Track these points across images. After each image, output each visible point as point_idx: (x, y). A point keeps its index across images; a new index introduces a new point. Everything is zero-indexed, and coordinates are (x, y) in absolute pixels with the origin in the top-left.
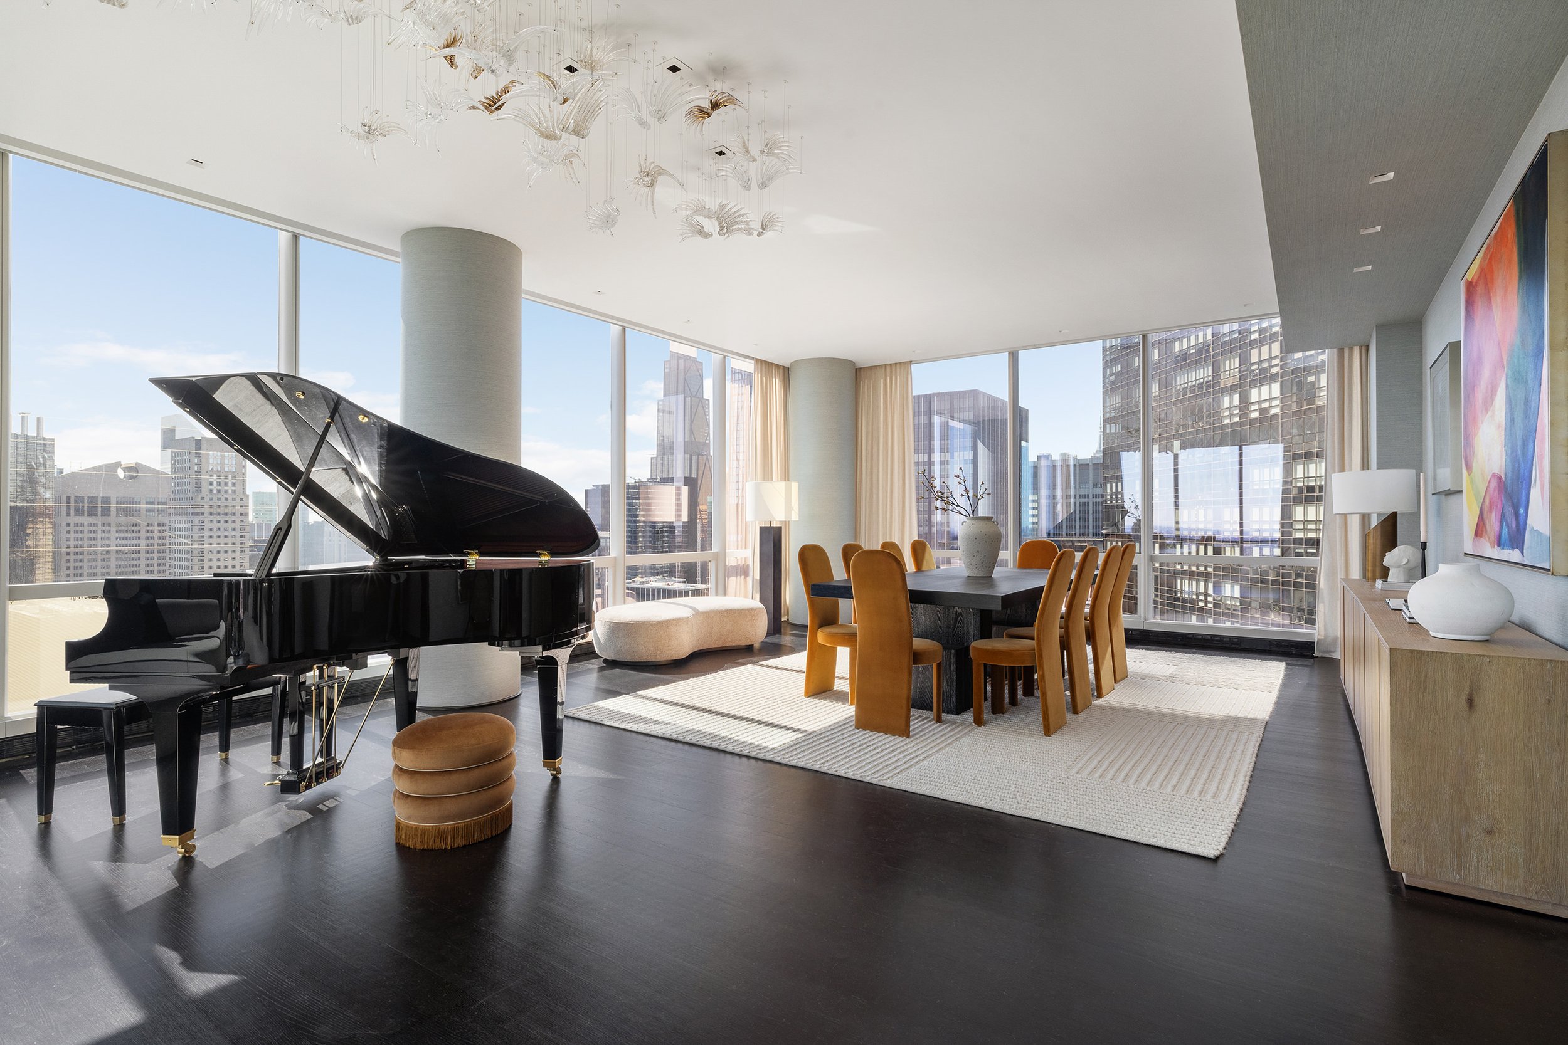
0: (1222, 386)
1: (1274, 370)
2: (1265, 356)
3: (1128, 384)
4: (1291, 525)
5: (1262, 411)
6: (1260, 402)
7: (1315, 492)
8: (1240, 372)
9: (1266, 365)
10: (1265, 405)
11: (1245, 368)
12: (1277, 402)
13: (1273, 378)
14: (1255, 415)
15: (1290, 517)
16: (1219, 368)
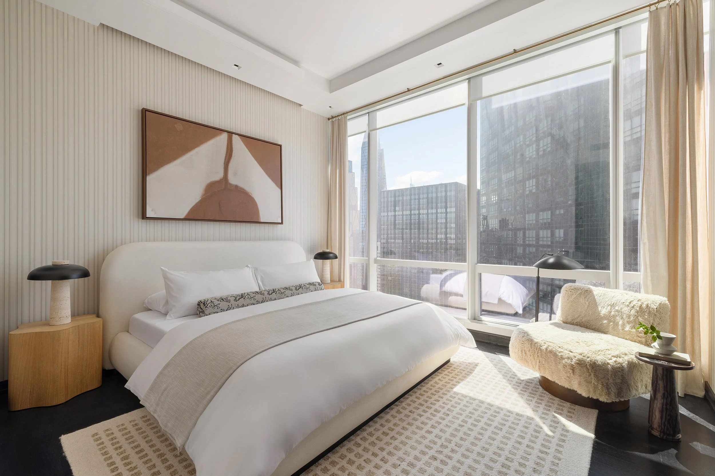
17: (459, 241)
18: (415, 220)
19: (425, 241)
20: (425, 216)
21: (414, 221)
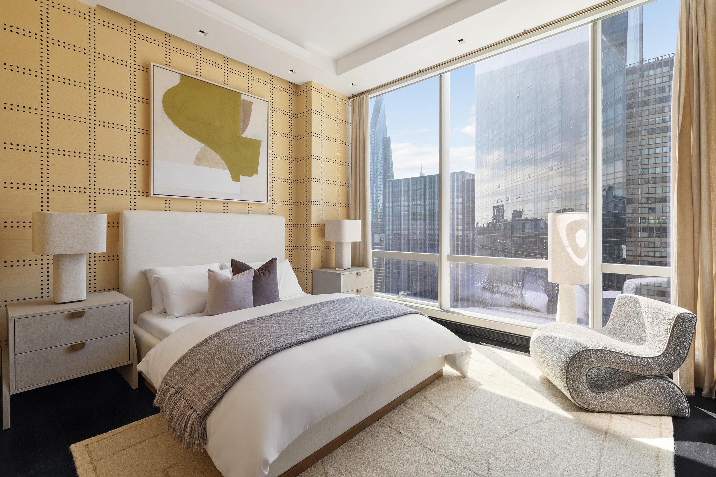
17: (466, 232)
18: (421, 210)
19: (431, 233)
20: (431, 206)
21: (420, 212)
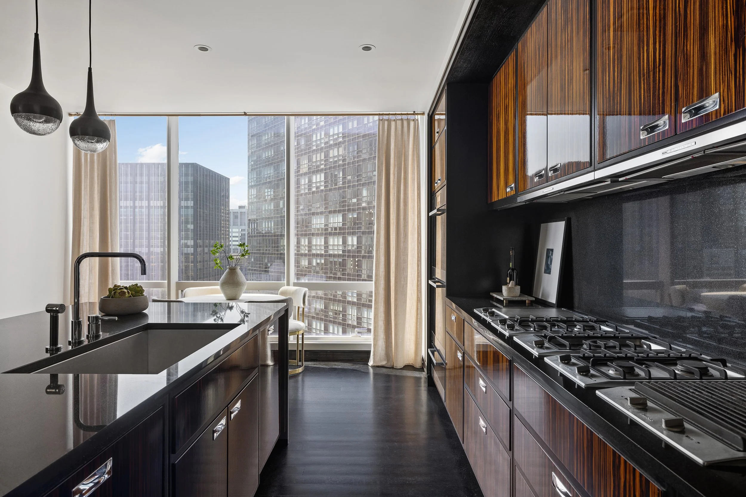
0: (301, 173)
1: (322, 167)
2: (318, 159)
3: (260, 167)
4: (328, 247)
5: (317, 188)
6: (316, 182)
7: (337, 230)
8: (308, 166)
9: (318, 163)
10: (318, 185)
11: (310, 164)
12: (323, 184)
13: (322, 170)
14: (314, 189)
15: (327, 244)
16: (300, 163)
